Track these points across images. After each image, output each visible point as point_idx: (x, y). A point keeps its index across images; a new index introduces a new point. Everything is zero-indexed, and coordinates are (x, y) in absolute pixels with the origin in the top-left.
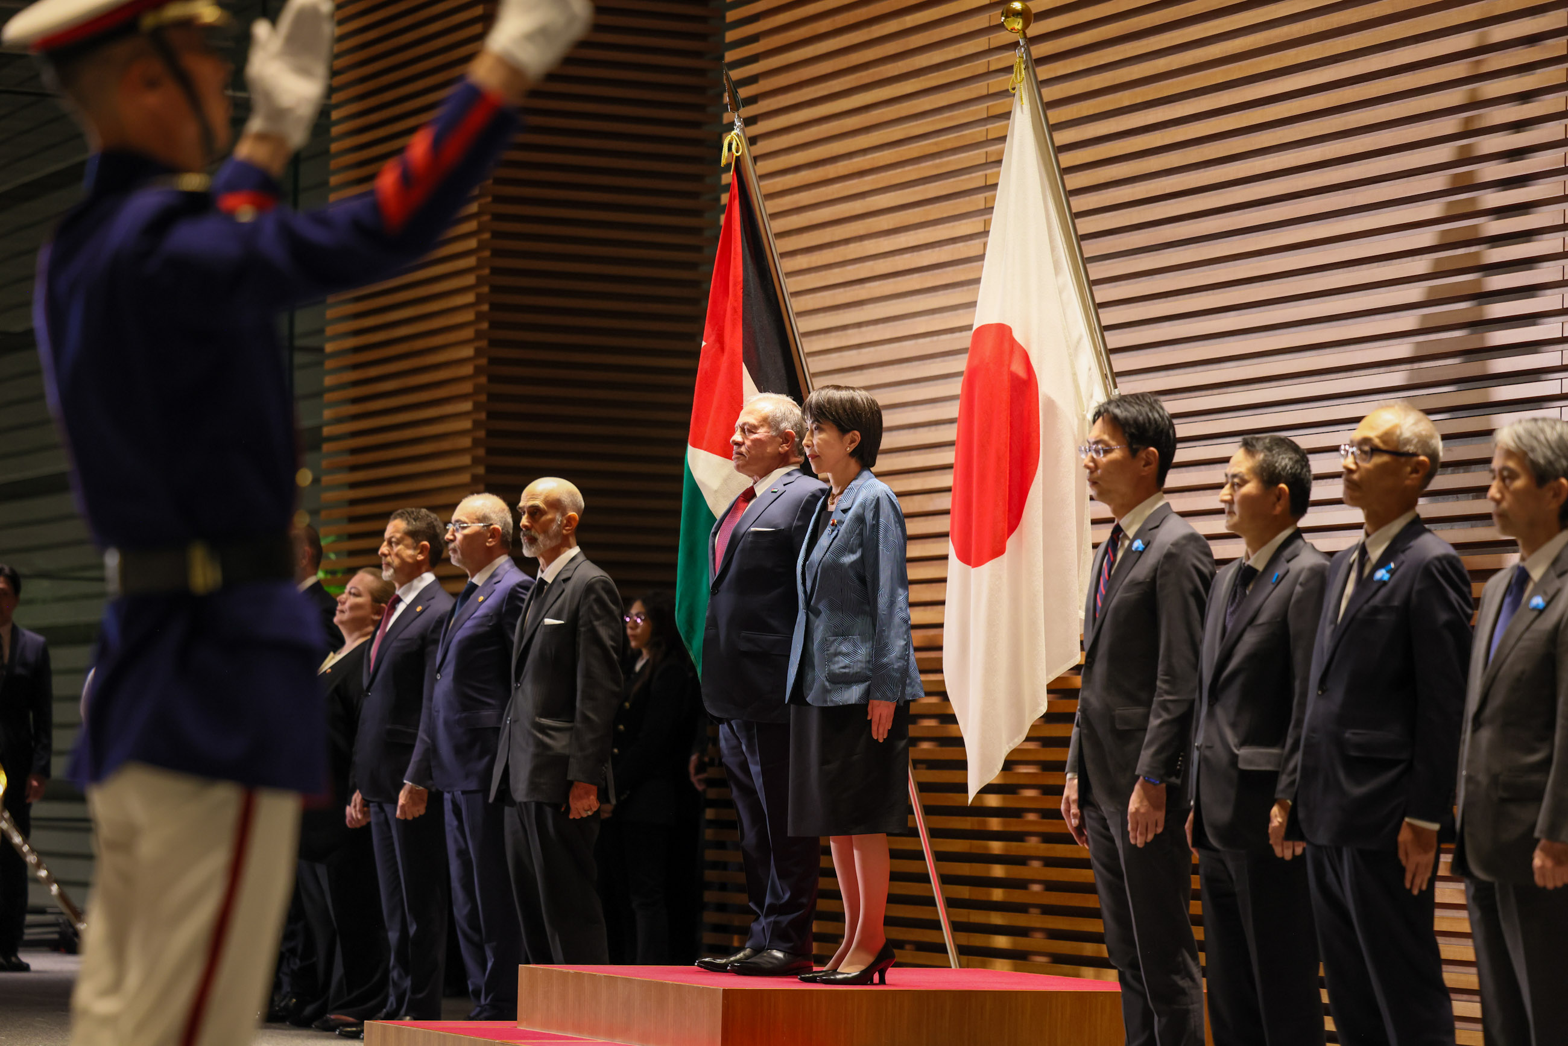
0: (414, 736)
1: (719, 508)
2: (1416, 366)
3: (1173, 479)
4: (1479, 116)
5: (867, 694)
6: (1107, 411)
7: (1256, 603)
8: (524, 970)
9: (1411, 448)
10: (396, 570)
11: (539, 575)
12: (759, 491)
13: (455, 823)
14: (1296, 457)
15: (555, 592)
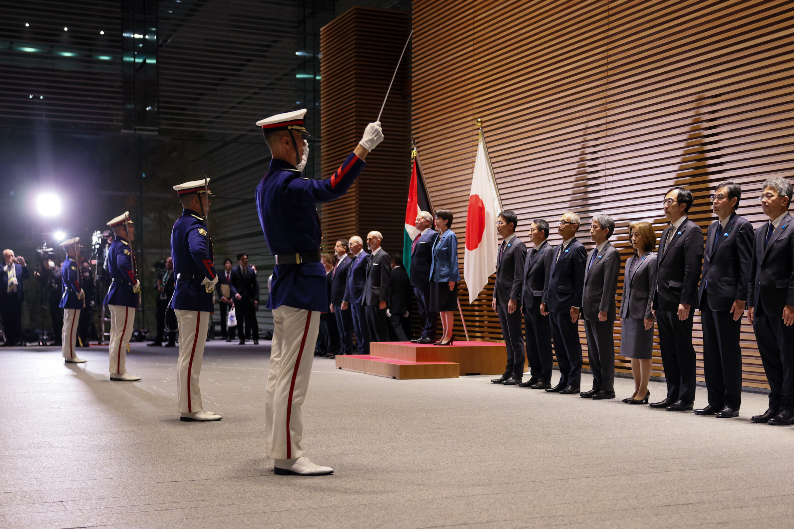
0: (344, 291)
1: (413, 239)
2: (572, 202)
3: (517, 229)
4: (586, 144)
5: (449, 280)
6: (502, 214)
7: (536, 258)
8: (372, 344)
9: (573, 222)
10: (339, 253)
11: (372, 254)
12: (422, 234)
13: (354, 310)
14: (546, 224)
15: (376, 257)
